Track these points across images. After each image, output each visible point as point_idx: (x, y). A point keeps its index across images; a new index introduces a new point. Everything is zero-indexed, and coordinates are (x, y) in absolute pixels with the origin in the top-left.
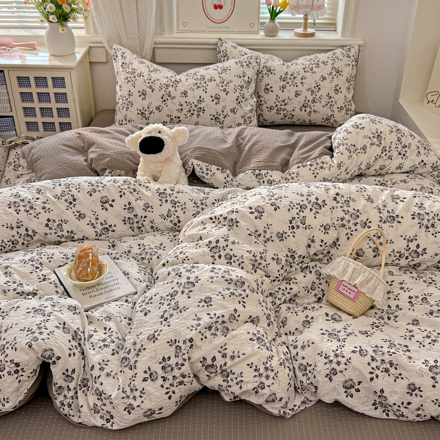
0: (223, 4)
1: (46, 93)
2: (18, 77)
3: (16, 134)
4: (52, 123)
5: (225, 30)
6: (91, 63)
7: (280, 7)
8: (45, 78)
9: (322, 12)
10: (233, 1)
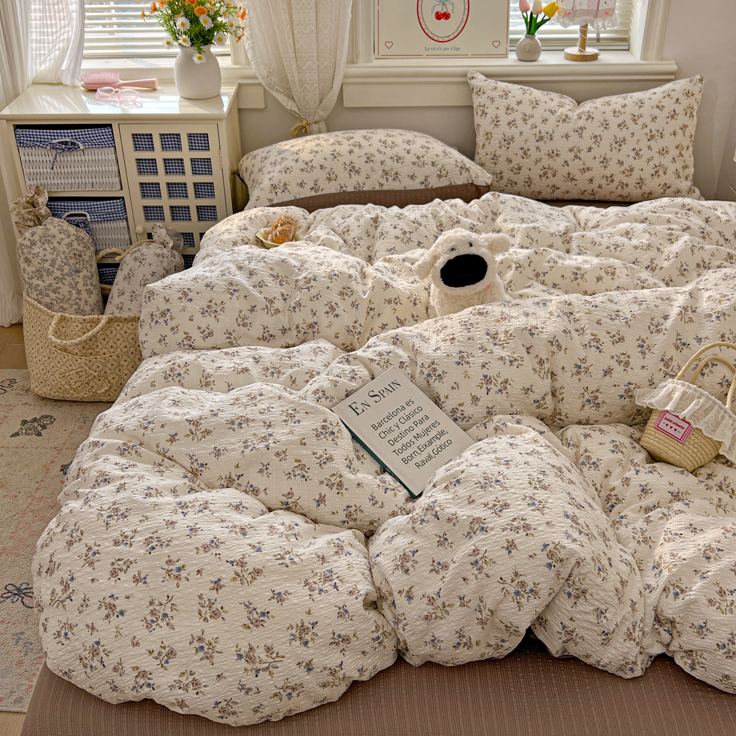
0: (450, 11)
1: (178, 160)
2: (133, 135)
3: (128, 226)
4: (185, 207)
5: (455, 52)
7: (543, 14)
8: (177, 135)
9: (611, 21)
10: (467, 7)
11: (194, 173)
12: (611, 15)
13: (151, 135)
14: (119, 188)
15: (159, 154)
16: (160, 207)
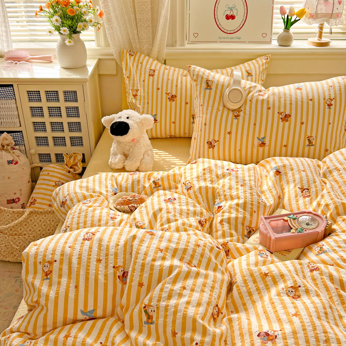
0: (235, 14)
1: (57, 107)
2: (28, 91)
3: (25, 149)
4: (62, 138)
5: (237, 40)
6: (100, 76)
7: (295, 16)
8: (57, 92)
9: (341, 21)
10: (246, 12)
11: (68, 116)
12: (340, 17)
13: (39, 92)
14: (19, 125)
15: (44, 104)
16: (46, 137)
